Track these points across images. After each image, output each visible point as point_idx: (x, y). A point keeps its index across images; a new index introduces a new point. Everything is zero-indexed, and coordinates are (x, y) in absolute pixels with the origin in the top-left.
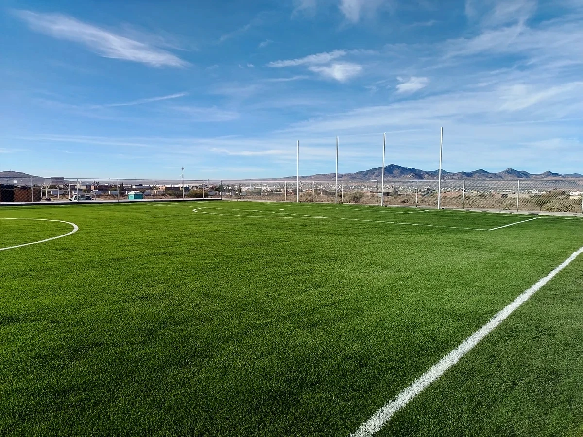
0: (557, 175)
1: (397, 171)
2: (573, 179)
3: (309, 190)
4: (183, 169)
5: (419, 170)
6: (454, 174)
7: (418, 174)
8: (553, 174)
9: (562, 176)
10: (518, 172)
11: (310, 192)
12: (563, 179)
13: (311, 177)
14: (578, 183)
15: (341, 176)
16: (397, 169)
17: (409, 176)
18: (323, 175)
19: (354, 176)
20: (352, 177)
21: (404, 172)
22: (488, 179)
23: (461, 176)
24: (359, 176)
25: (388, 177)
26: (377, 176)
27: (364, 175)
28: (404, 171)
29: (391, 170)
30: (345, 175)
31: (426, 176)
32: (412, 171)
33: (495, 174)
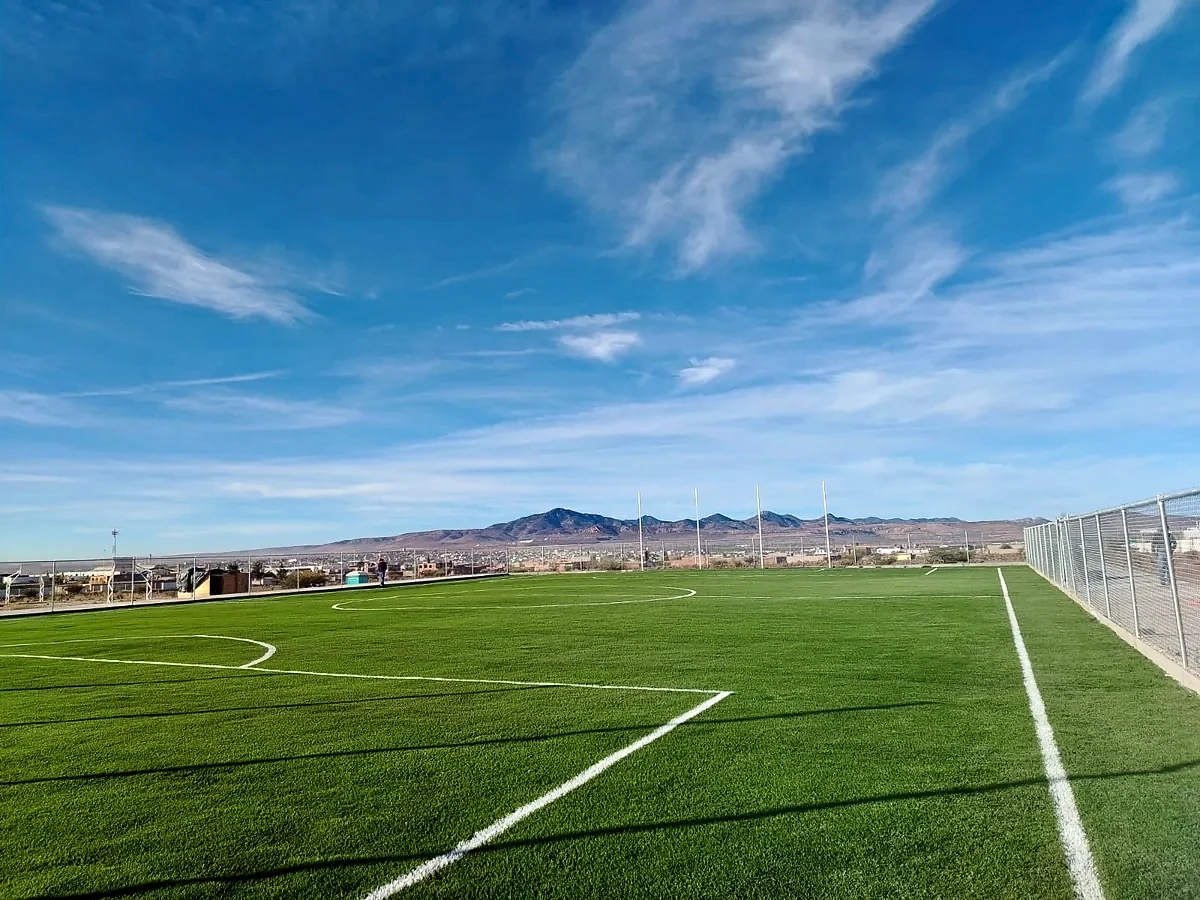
0: (841, 520)
1: (568, 522)
2: (870, 526)
3: (426, 566)
4: (115, 533)
5: (609, 518)
6: (671, 524)
7: (608, 527)
8: (837, 519)
9: (852, 523)
10: (780, 516)
11: (428, 568)
12: (854, 528)
13: (393, 538)
14: (881, 532)
15: (458, 535)
16: (568, 516)
17: (592, 530)
18: (421, 534)
19: (484, 534)
20: (481, 535)
21: (581, 523)
22: (732, 532)
23: (683, 527)
24: (497, 534)
25: (551, 533)
26: (530, 532)
27: (506, 532)
28: (583, 520)
29: (556, 521)
30: (467, 532)
31: (623, 529)
32: (596, 519)
33: (743, 522)
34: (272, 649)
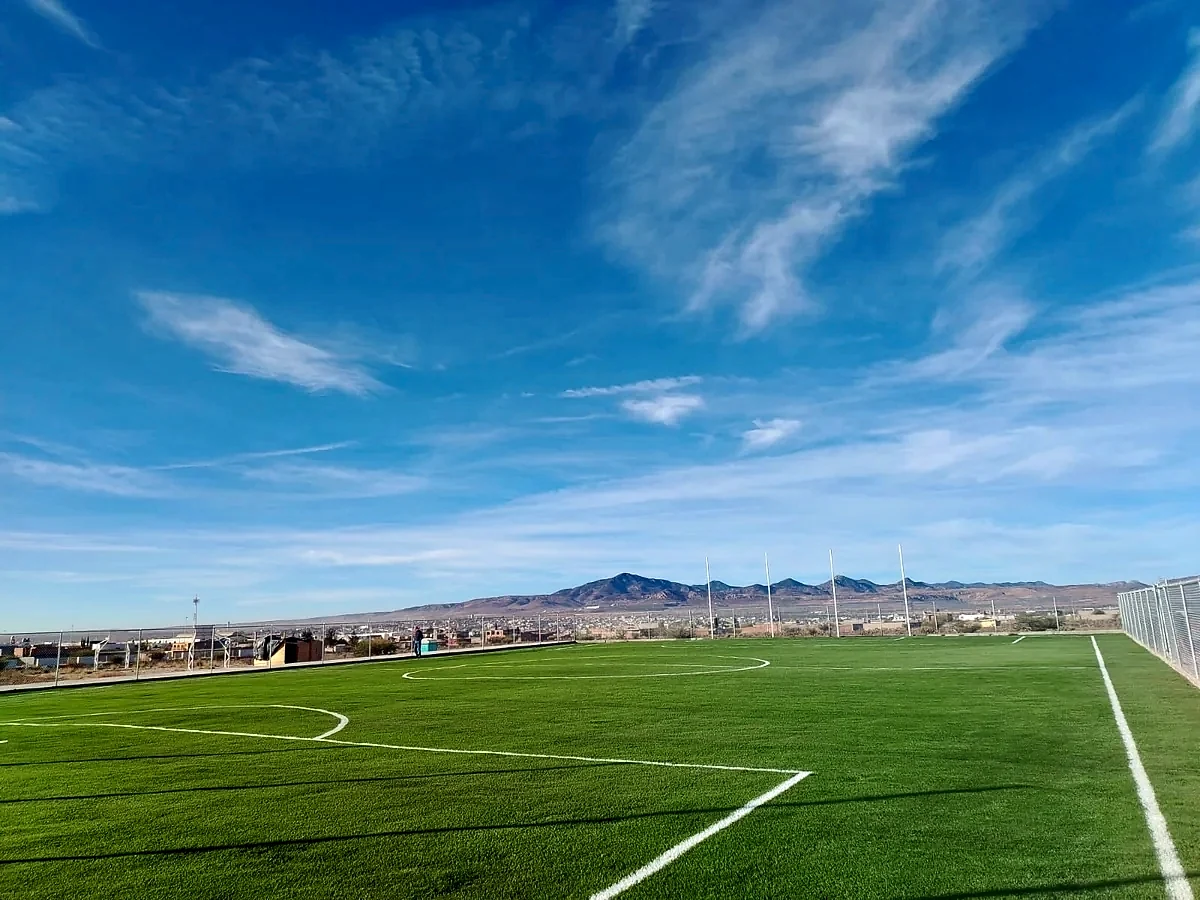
0: (920, 584)
1: (635, 587)
2: (950, 591)
3: (493, 633)
4: (196, 601)
5: (676, 584)
6: (741, 590)
7: (676, 593)
8: (916, 584)
9: (932, 587)
10: (855, 581)
11: (496, 635)
12: (934, 593)
13: (462, 604)
14: (962, 598)
15: (525, 601)
16: (634, 581)
17: (659, 596)
18: (488, 600)
19: (551, 599)
20: (547, 601)
21: (648, 588)
22: (805, 597)
23: (754, 592)
24: (562, 599)
25: (618, 599)
26: (597, 598)
27: (572, 597)
28: (650, 585)
29: (621, 586)
30: (534, 598)
31: (691, 594)
32: (664, 585)
33: (816, 587)
34: (345, 720)
